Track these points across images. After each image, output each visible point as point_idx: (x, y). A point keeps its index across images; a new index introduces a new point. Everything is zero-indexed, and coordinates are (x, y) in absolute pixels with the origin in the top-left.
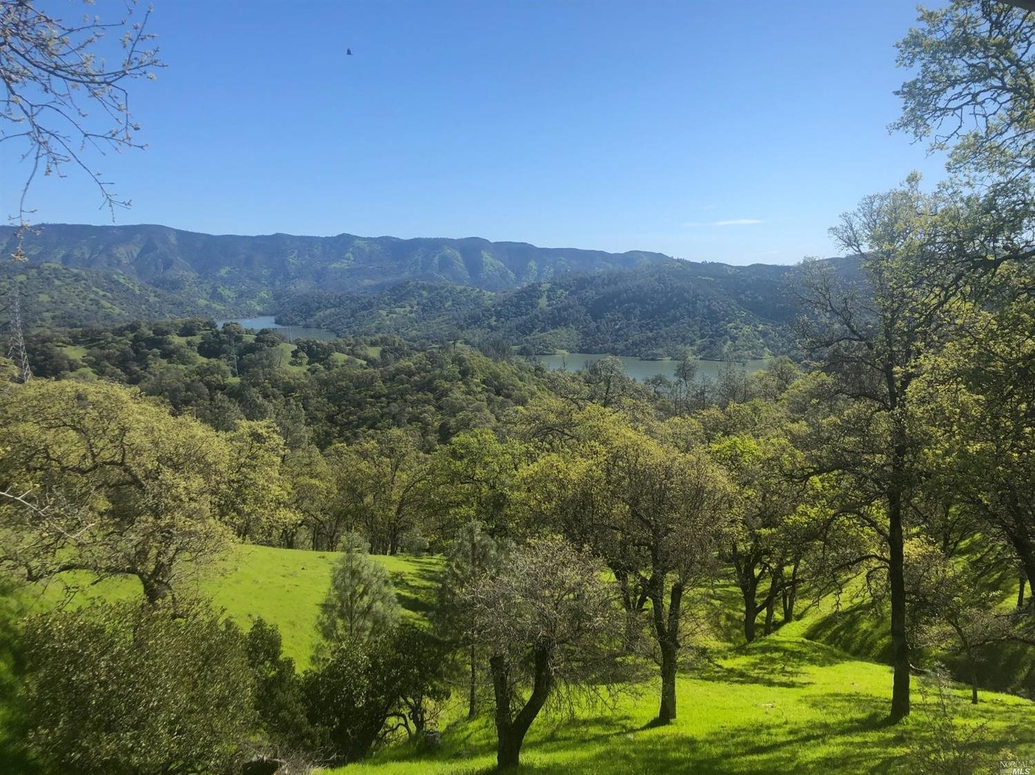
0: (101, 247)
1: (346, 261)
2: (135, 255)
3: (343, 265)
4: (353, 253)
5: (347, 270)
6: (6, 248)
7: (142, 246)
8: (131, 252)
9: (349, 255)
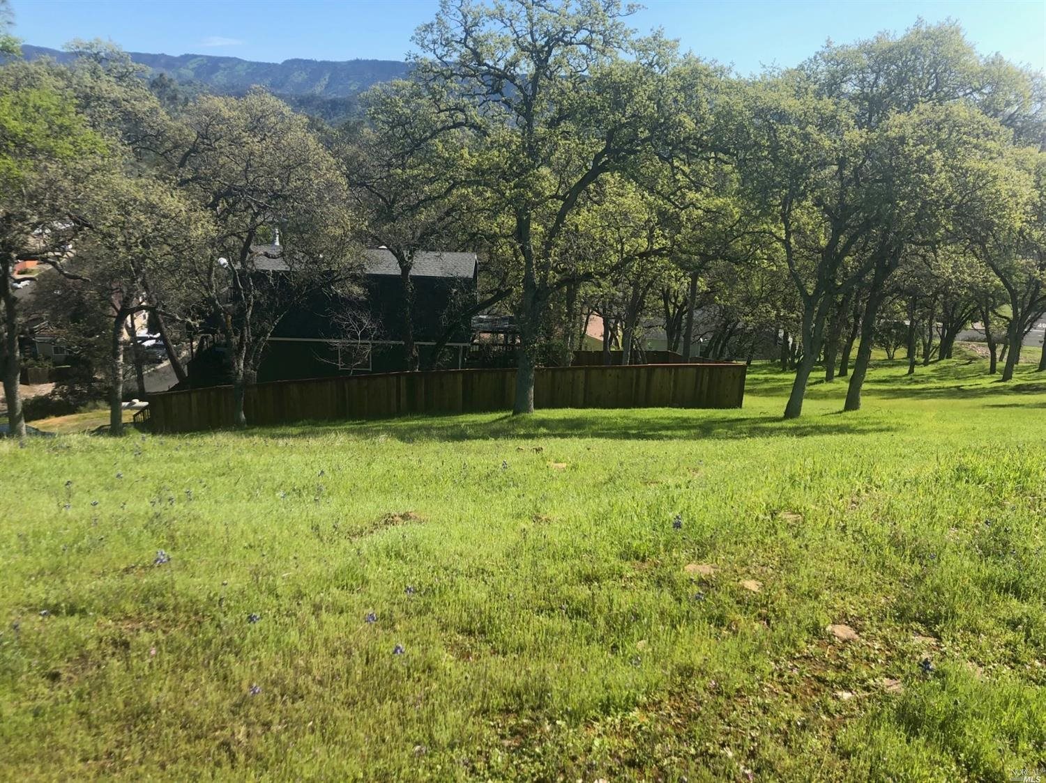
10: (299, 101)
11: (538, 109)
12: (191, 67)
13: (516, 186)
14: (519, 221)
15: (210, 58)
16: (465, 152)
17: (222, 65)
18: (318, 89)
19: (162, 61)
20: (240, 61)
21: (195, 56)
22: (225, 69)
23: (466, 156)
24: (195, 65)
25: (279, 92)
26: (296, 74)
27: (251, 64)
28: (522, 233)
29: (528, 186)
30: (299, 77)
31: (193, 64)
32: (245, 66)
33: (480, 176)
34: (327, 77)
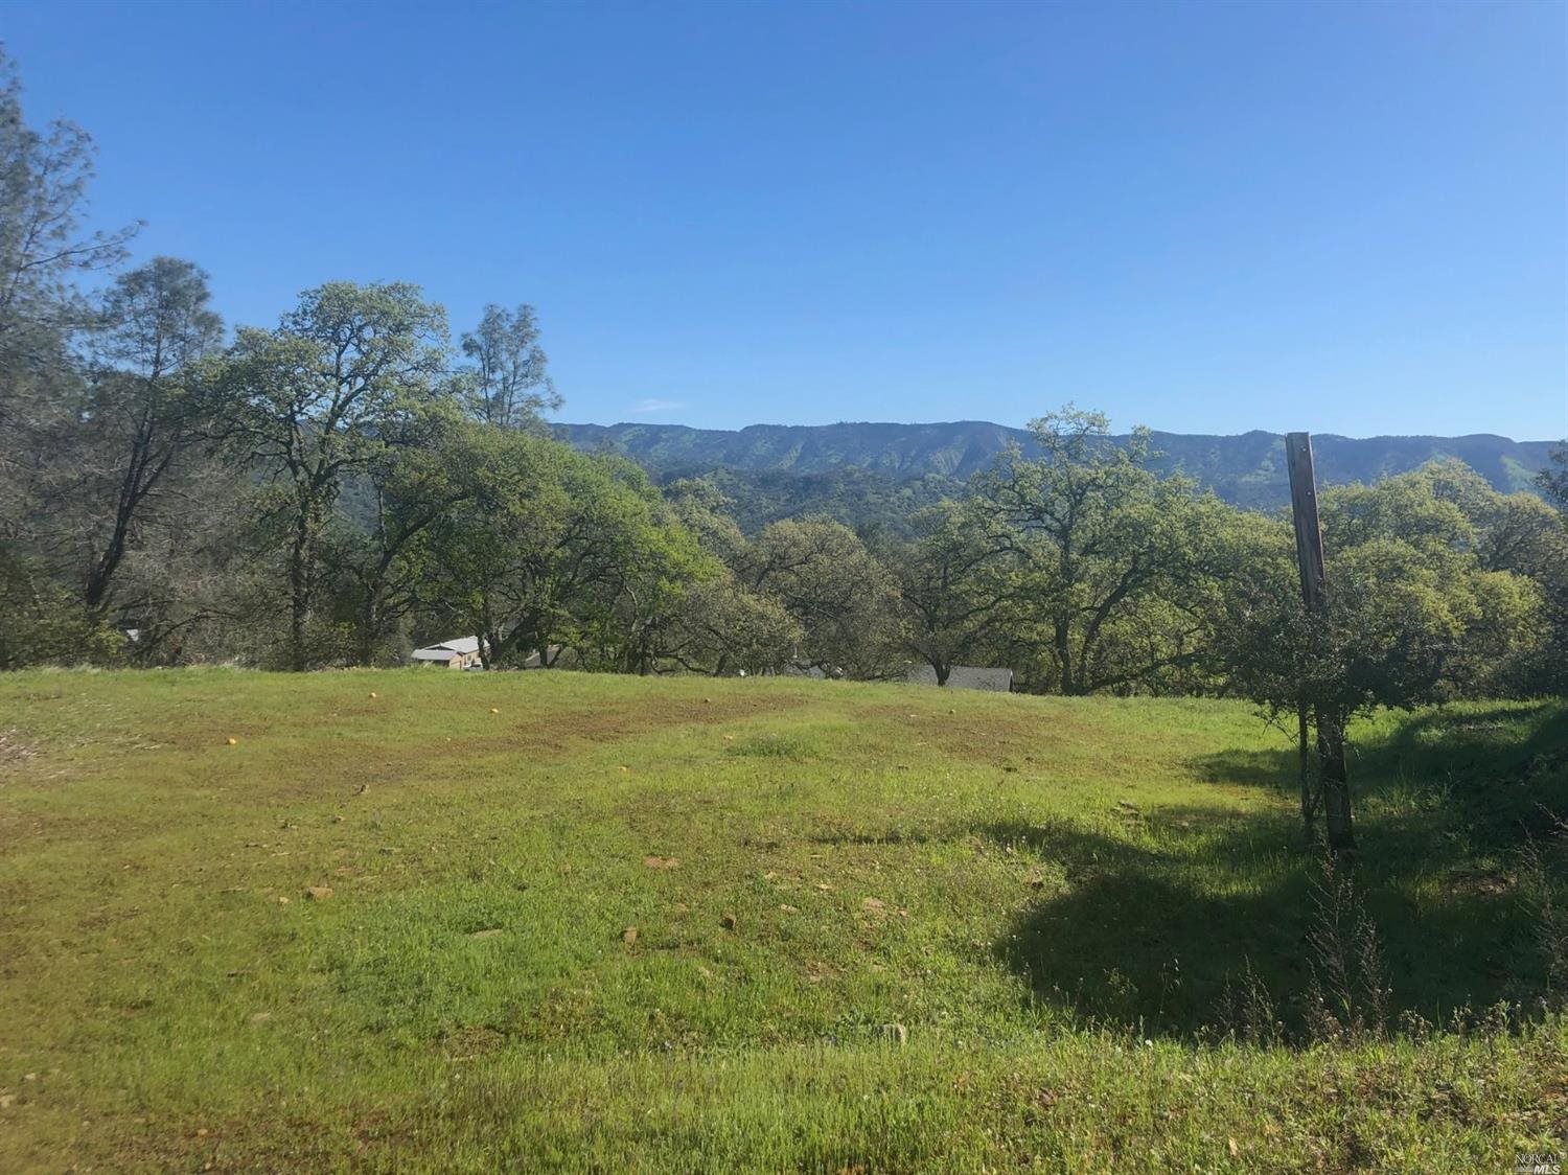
0: (913, 453)
1: (1264, 473)
2: (956, 463)
3: (1259, 479)
4: (1272, 460)
5: (1268, 486)
6: (801, 453)
7: (964, 450)
8: (951, 459)
9: (1266, 463)
10: (761, 480)
11: (1074, 537)
12: (624, 439)
13: (1054, 601)
14: (1058, 629)
15: (649, 427)
16: (1013, 574)
17: (664, 436)
18: (787, 463)
19: (590, 432)
20: (687, 430)
21: (630, 425)
22: (667, 441)
23: (1014, 578)
24: (629, 437)
25: (734, 467)
26: (759, 444)
27: (701, 432)
28: (1060, 639)
29: (1064, 601)
30: (761, 448)
31: (627, 436)
32: (694, 436)
33: (1024, 593)
34: (799, 447)
